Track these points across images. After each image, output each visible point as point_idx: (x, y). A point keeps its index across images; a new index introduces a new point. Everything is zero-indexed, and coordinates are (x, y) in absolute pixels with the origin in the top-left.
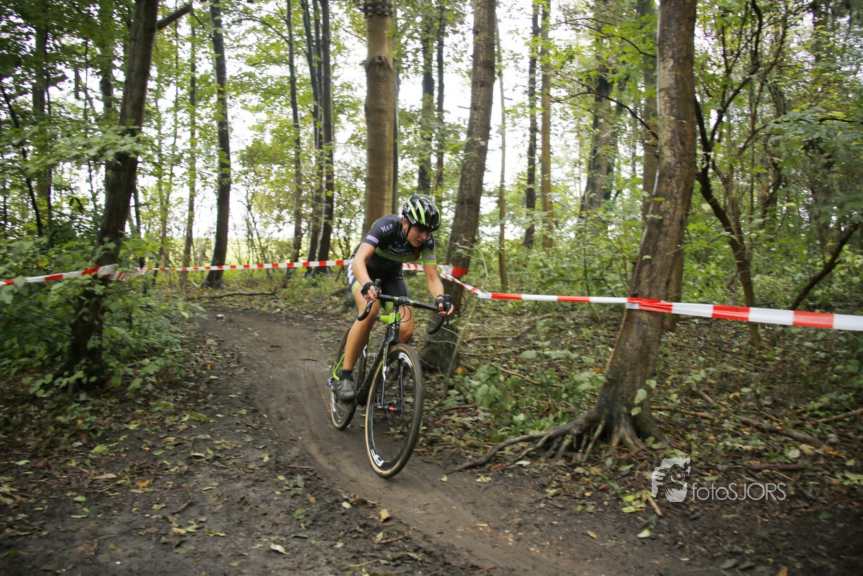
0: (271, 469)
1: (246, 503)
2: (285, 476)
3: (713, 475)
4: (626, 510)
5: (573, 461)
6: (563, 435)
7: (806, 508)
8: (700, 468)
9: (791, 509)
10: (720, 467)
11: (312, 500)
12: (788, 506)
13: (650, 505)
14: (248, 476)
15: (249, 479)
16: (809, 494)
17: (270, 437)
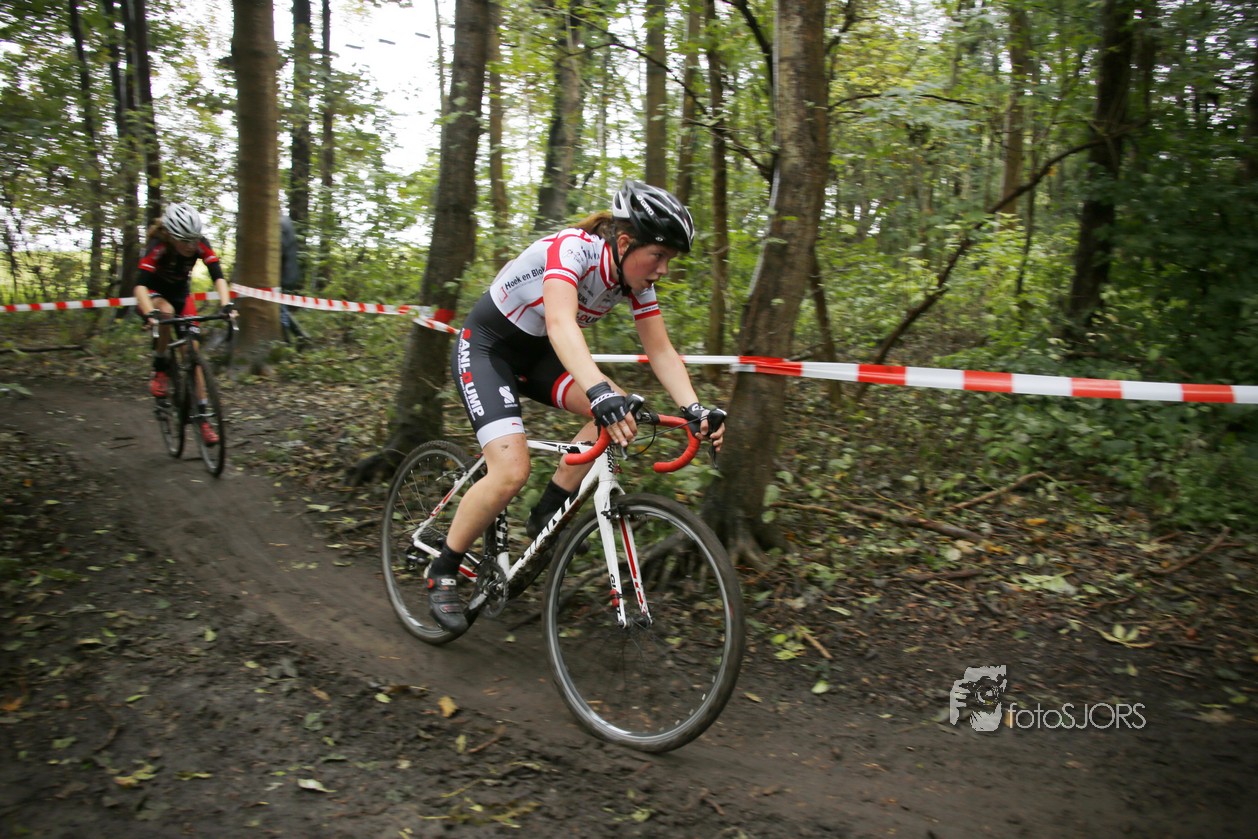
0: (226, 653)
1: (215, 716)
2: (256, 660)
3: (872, 594)
4: (782, 655)
5: (687, 594)
6: (663, 556)
7: (995, 626)
8: (853, 587)
9: (981, 631)
10: (877, 582)
11: (322, 695)
12: (975, 628)
13: (812, 646)
14: (192, 669)
15: (197, 673)
16: (995, 609)
17: (195, 596)
